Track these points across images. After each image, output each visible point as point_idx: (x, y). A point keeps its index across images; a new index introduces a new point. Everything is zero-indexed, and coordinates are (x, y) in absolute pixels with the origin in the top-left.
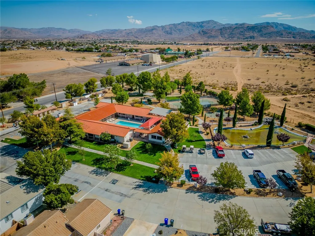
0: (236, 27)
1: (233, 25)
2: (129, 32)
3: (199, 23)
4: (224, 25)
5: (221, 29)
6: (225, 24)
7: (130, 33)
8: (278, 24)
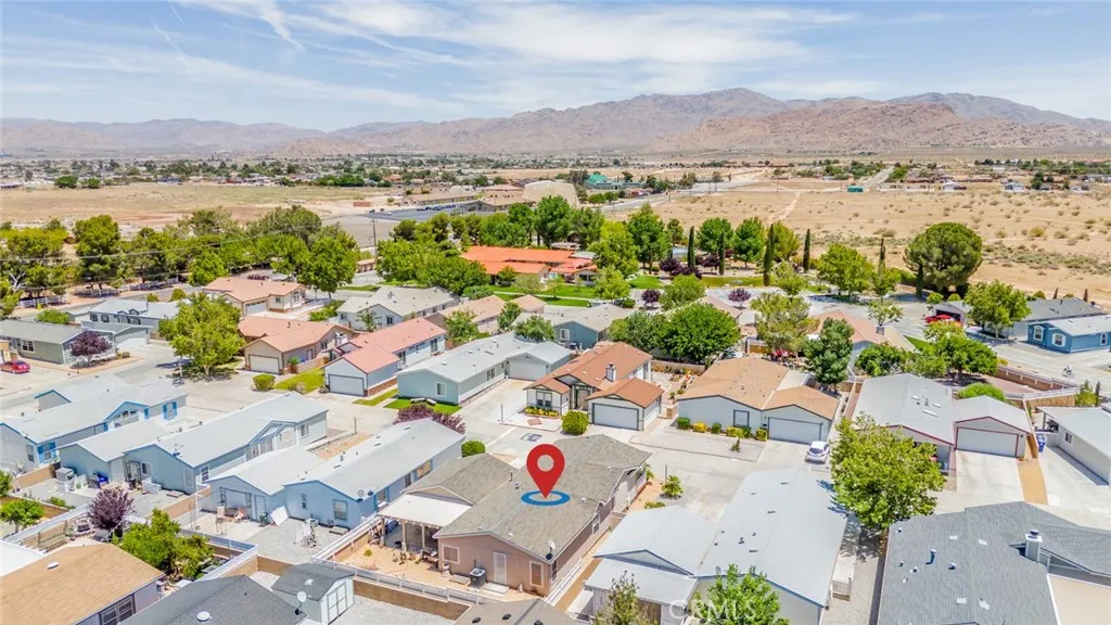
0: (826, 112)
1: (814, 106)
2: (457, 130)
3: (698, 96)
4: (783, 104)
5: (773, 118)
6: (789, 101)
7: (458, 133)
8: (972, 98)
